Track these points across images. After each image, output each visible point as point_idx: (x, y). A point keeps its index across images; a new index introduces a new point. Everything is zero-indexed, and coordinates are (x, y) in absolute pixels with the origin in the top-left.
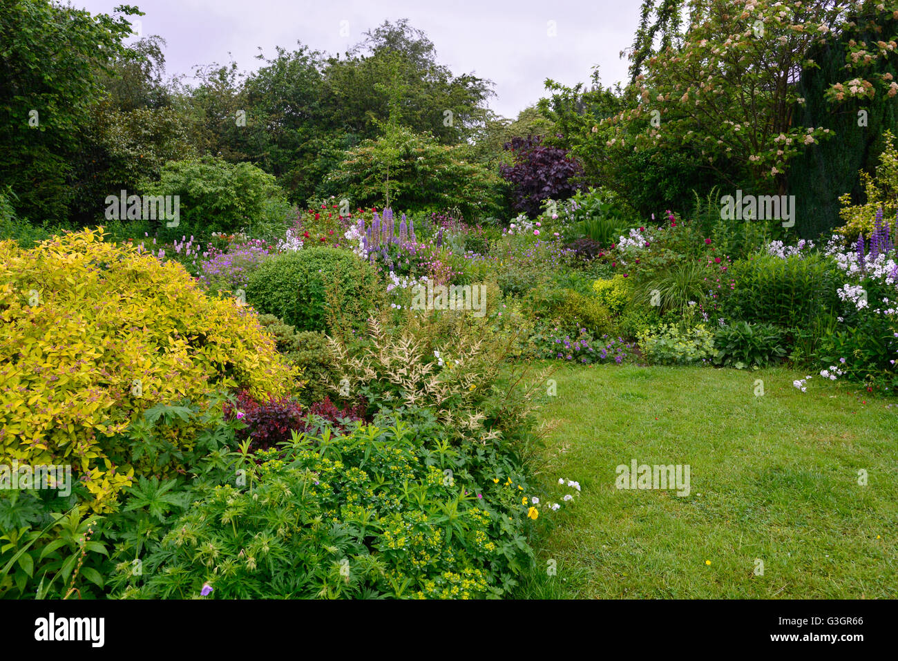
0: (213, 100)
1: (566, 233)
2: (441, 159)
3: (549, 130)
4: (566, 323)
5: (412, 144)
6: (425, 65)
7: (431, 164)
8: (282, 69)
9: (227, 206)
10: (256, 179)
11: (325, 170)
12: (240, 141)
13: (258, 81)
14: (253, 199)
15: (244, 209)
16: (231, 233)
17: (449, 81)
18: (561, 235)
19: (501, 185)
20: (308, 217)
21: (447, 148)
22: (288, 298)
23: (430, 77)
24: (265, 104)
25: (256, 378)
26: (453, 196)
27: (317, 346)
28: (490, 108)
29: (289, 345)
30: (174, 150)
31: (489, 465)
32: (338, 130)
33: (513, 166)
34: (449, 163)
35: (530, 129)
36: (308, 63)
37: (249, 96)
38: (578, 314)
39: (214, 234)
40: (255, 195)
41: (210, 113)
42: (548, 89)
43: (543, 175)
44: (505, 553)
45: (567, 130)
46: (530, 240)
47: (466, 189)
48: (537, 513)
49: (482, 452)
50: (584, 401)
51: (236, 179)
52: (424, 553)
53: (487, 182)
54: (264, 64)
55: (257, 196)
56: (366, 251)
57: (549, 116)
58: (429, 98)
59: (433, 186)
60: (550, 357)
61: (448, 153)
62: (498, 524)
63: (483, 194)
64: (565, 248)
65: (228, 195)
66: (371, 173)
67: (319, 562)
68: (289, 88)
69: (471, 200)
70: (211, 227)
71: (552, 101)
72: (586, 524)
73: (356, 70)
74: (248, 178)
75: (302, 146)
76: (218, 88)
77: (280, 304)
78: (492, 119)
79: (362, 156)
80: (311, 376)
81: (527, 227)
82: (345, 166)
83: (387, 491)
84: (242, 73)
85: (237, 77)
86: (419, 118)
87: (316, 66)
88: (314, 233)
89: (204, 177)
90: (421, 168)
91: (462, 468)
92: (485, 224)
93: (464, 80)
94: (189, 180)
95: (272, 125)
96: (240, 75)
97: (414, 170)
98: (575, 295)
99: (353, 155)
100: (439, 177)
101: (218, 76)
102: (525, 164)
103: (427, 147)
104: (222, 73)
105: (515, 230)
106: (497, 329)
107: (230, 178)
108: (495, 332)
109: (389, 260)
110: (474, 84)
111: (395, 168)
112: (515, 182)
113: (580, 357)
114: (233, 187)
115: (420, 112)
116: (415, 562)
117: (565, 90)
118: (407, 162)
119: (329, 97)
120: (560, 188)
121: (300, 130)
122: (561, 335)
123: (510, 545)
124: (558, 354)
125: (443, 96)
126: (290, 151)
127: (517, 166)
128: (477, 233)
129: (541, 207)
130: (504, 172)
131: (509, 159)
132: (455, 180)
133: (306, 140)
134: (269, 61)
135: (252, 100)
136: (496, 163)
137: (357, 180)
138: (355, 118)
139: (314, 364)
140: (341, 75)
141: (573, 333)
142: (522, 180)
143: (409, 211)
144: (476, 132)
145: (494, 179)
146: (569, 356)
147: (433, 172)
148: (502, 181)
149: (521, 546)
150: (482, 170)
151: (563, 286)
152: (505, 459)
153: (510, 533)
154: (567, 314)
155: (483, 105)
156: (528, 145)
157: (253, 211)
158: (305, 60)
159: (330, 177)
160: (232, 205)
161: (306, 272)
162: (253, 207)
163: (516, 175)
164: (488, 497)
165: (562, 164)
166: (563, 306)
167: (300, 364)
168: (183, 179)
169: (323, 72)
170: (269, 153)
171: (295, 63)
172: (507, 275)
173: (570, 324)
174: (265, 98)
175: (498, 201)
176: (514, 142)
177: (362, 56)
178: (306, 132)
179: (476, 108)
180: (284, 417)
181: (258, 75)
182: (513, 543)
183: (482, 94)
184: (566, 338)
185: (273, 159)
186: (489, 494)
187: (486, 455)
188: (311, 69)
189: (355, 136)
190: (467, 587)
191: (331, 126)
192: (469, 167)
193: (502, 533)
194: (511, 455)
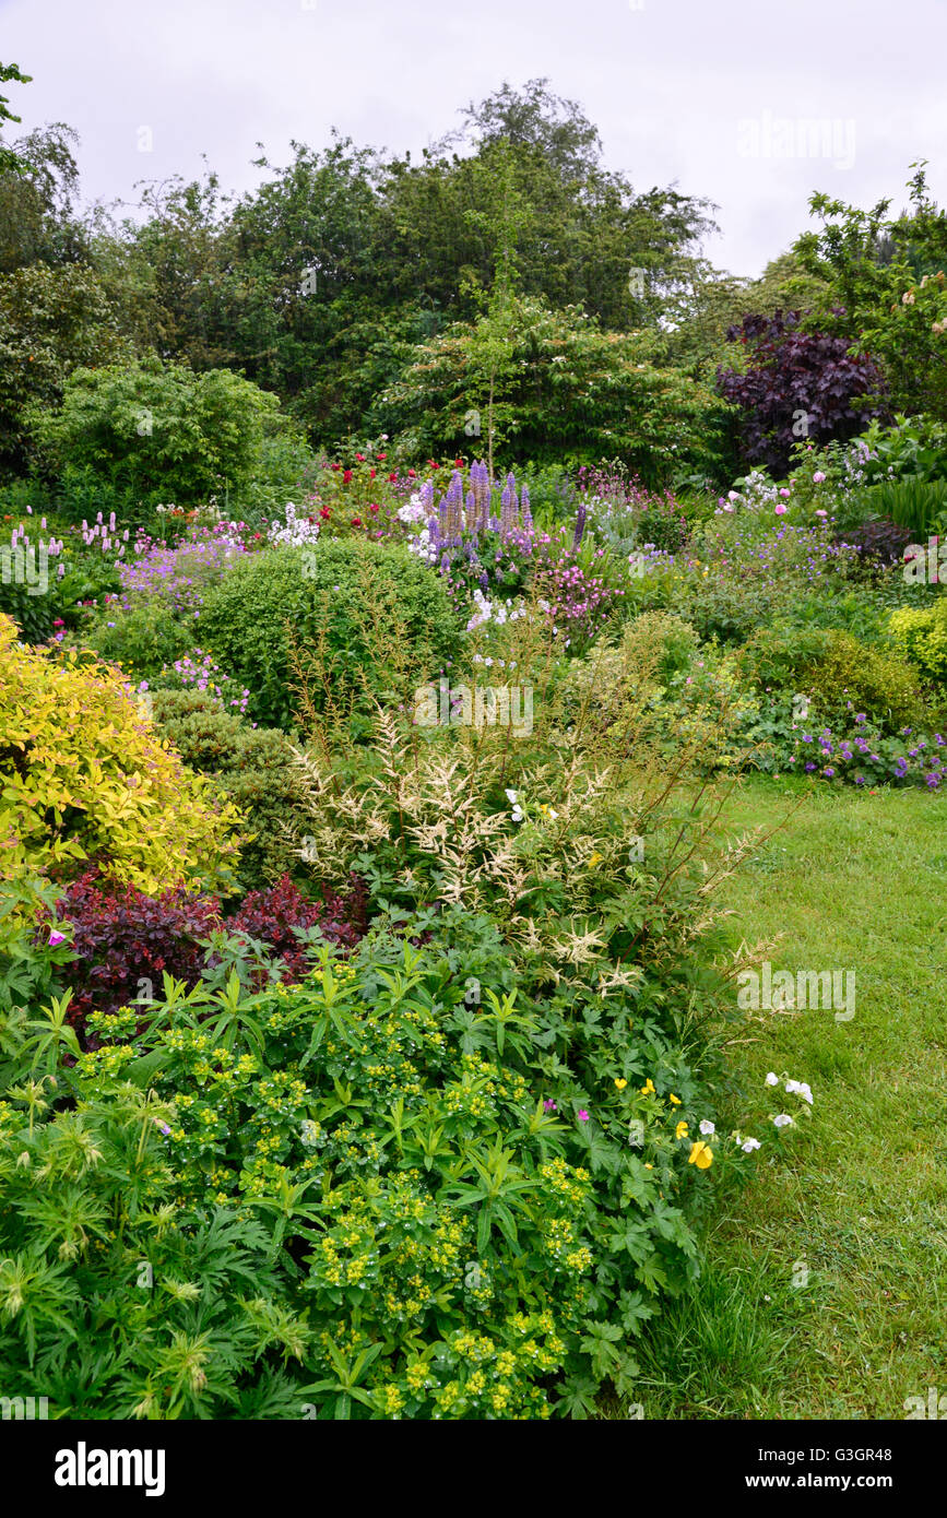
0: (173, 248)
1: (842, 510)
2: (600, 361)
3: (818, 300)
4: (825, 700)
5: (543, 331)
6: (579, 173)
7: (579, 371)
8: (301, 186)
9: (184, 454)
10: (242, 403)
11: (379, 382)
12: (222, 328)
13: (257, 210)
14: (235, 441)
15: (217, 459)
16: (194, 506)
17: (626, 203)
18: (831, 514)
19: (718, 410)
20: (330, 478)
21: (614, 338)
22: (276, 640)
23: (588, 196)
24: (270, 254)
25: (124, 842)
26: (621, 433)
27: (279, 761)
28: (704, 257)
29: (227, 757)
30: (93, 348)
31: (608, 1044)
32: (407, 305)
33: (744, 372)
34: (615, 368)
35: (783, 297)
36: (352, 172)
37: (239, 238)
38: (852, 684)
39: (160, 508)
40: (237, 432)
41: (166, 276)
42: (816, 214)
43: (803, 391)
44: (630, 1247)
45: (852, 300)
46: (769, 524)
47: (648, 419)
48: (709, 1155)
49: (596, 1016)
50: (852, 869)
51: (201, 402)
52: (419, 1282)
53: (691, 405)
54: (270, 177)
55: (243, 435)
56: (433, 547)
57: (818, 271)
58: (584, 238)
59: (582, 414)
60: (789, 771)
61: (615, 349)
62: (619, 1180)
63: (682, 428)
64: (836, 541)
65: (187, 433)
66: (463, 388)
67: (150, 1323)
68: (314, 223)
69: (658, 440)
70: (154, 494)
71: (825, 239)
72: (830, 1162)
73: (442, 186)
74: (227, 400)
75: (338, 335)
76: (182, 224)
77: (260, 652)
78: (709, 278)
79: (447, 354)
80: (263, 824)
81: (766, 496)
82: (413, 376)
83: (357, 1121)
84: (228, 195)
85: (218, 203)
86: (563, 278)
87: (368, 179)
88: (341, 508)
89: (144, 398)
90: (558, 377)
91: (550, 1051)
92: (685, 490)
93: (655, 200)
94: (114, 404)
95: (284, 297)
96: (223, 199)
97: (548, 382)
98: (849, 643)
99: (430, 353)
100: (595, 395)
101: (183, 202)
102: (767, 368)
103: (573, 337)
104: (191, 195)
105: (739, 504)
106: (684, 710)
107: (191, 401)
108: (679, 717)
109: (477, 566)
110: (675, 207)
111: (506, 378)
112: (746, 403)
113: (853, 773)
114: (196, 419)
115: (565, 266)
116: (394, 1306)
117: (853, 215)
118: (534, 366)
119: (392, 239)
120: (836, 418)
121: (336, 304)
122: (814, 726)
123: (643, 1229)
124: (809, 766)
125: (612, 232)
126: (316, 346)
127: (752, 373)
128: (666, 508)
129: (791, 458)
130: (726, 385)
131: (736, 358)
132: (628, 399)
133: (346, 324)
134: (278, 171)
135: (246, 248)
136: (712, 366)
137: (437, 403)
138: (438, 280)
139: (271, 799)
140: (414, 196)
141: (840, 722)
142: (761, 401)
143: (531, 463)
144: (676, 304)
145: (705, 398)
146: (830, 770)
147: (582, 386)
148: (721, 403)
149: (668, 1232)
150: (682, 381)
151: (825, 623)
152: (649, 1028)
153: (643, 1203)
154: (829, 683)
155: (690, 250)
156: (775, 329)
157: (236, 464)
158: (346, 166)
159: (388, 397)
160: (195, 452)
161: (311, 589)
162: (235, 455)
163: (749, 390)
164: (604, 1116)
165: (844, 369)
166: (822, 666)
167: (241, 799)
168: (103, 403)
169: (380, 189)
170: (275, 350)
171: (325, 172)
172: (712, 596)
173: (833, 703)
174: (269, 244)
175: (713, 444)
176: (747, 324)
177: (455, 156)
178: (344, 310)
179: (677, 258)
180: (161, 935)
181: (256, 197)
182: (651, 1224)
183: (690, 227)
184: (824, 733)
185: (285, 361)
186: (606, 1110)
187: (606, 1021)
188: (359, 185)
189: (438, 315)
190: (509, 1370)
191: (394, 296)
192: (656, 375)
193: (624, 1203)
194: (663, 1018)
